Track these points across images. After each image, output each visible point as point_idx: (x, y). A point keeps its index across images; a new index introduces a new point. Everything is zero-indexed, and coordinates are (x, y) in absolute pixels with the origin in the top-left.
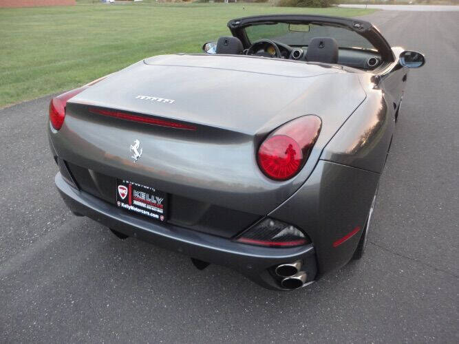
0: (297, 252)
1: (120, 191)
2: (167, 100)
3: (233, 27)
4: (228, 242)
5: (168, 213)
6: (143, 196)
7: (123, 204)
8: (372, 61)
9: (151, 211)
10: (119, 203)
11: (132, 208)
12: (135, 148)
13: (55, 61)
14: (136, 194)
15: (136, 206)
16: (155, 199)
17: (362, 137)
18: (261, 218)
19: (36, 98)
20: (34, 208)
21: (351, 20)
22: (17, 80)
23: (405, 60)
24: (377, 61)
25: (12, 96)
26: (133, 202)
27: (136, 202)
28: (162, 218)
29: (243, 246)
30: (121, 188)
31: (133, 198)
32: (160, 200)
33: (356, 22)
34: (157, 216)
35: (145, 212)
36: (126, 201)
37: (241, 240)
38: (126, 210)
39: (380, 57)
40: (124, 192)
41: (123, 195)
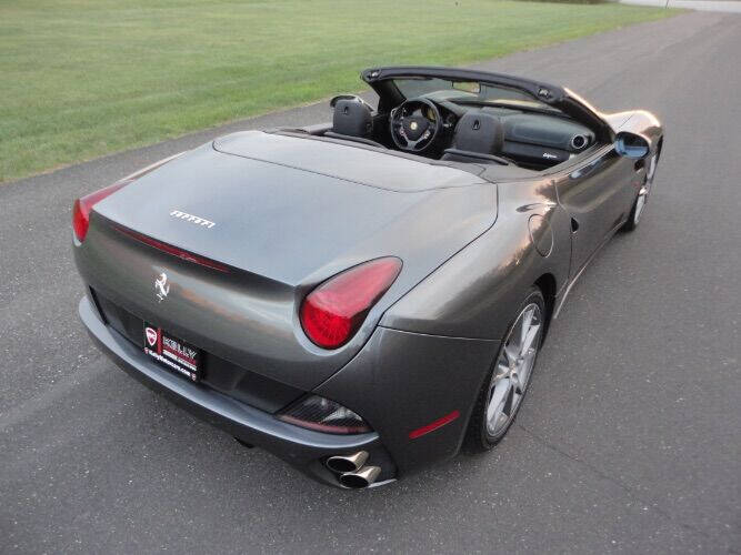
0: (354, 442)
1: (149, 335)
2: (206, 222)
4: (269, 418)
5: (203, 371)
6: (174, 345)
7: (151, 352)
8: (579, 140)
9: (182, 366)
10: (146, 350)
11: (160, 358)
12: (160, 284)
13: (136, 94)
14: (166, 341)
15: (165, 357)
16: (187, 352)
18: (306, 395)
19: (103, 156)
21: (535, 84)
22: (82, 125)
23: (626, 143)
24: (586, 141)
25: (69, 152)
26: (162, 351)
27: (166, 352)
28: (194, 376)
29: (287, 426)
30: (148, 331)
31: (163, 347)
32: (193, 354)
33: (542, 87)
34: (188, 374)
35: (175, 366)
36: (154, 349)
37: (285, 418)
38: (155, 360)
39: (593, 134)
40: (152, 336)
41: (152, 340)
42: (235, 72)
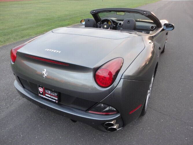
1: (40, 90)
2: (58, 51)
3: (92, 13)
4: (84, 113)
5: (59, 100)
6: (49, 92)
7: (41, 95)
8: (152, 27)
9: (52, 99)
10: (39, 95)
11: (45, 97)
12: (44, 72)
13: (21, 26)
14: (46, 91)
15: (46, 96)
16: (54, 94)
17: (146, 61)
18: (97, 103)
19: (12, 43)
20: (8, 93)
21: (142, 11)
22: (5, 35)
23: (166, 27)
24: (154, 27)
25: (2, 42)
26: (45, 94)
27: (46, 95)
28: (57, 102)
29: (90, 114)
30: (40, 88)
31: (45, 93)
32: (56, 94)
33: (144, 11)
34: (55, 101)
35: (50, 99)
36: (42, 94)
37: (90, 112)
38: (42, 98)
39: (156, 25)
40: (41, 90)
41: (41, 91)
42: (47, 19)
